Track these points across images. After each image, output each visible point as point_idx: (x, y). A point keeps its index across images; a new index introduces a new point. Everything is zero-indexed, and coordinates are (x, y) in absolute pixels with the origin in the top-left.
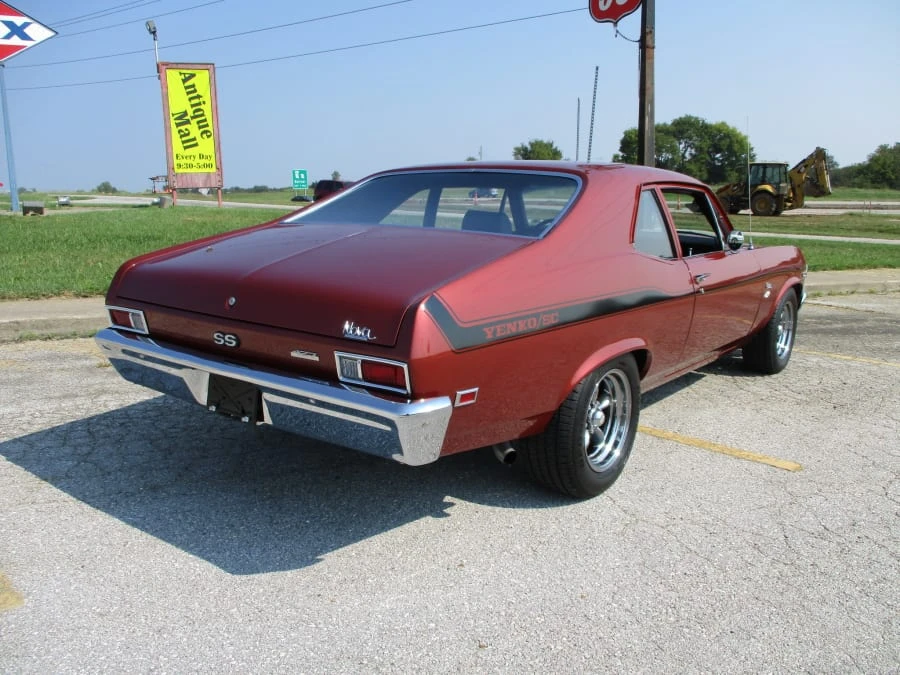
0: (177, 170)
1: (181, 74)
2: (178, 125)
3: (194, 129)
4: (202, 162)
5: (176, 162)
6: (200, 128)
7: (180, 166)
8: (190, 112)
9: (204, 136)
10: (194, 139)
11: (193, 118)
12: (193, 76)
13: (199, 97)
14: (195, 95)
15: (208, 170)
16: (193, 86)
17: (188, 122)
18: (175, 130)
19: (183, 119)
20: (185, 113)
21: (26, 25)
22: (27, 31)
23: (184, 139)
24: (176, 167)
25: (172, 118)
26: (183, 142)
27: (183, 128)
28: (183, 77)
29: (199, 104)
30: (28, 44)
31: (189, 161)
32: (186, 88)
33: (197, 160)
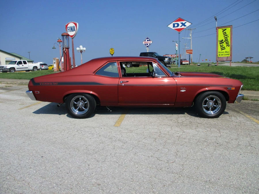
0: (219, 56)
1: (222, 29)
2: (220, 44)
3: (224, 45)
4: (226, 54)
5: (219, 54)
6: (226, 44)
7: (219, 55)
8: (224, 40)
9: (228, 46)
10: (224, 47)
11: (224, 41)
12: (226, 30)
13: (227, 35)
14: (226, 35)
15: (228, 56)
16: (225, 32)
17: (223, 43)
18: (219, 45)
19: (222, 42)
20: (222, 40)
21: (185, 23)
22: (185, 24)
23: (221, 47)
24: (218, 55)
25: (219, 42)
26: (221, 48)
27: (221, 44)
28: (223, 30)
29: (227, 37)
30: (185, 27)
31: (222, 54)
32: (223, 33)
33: (225, 53)
